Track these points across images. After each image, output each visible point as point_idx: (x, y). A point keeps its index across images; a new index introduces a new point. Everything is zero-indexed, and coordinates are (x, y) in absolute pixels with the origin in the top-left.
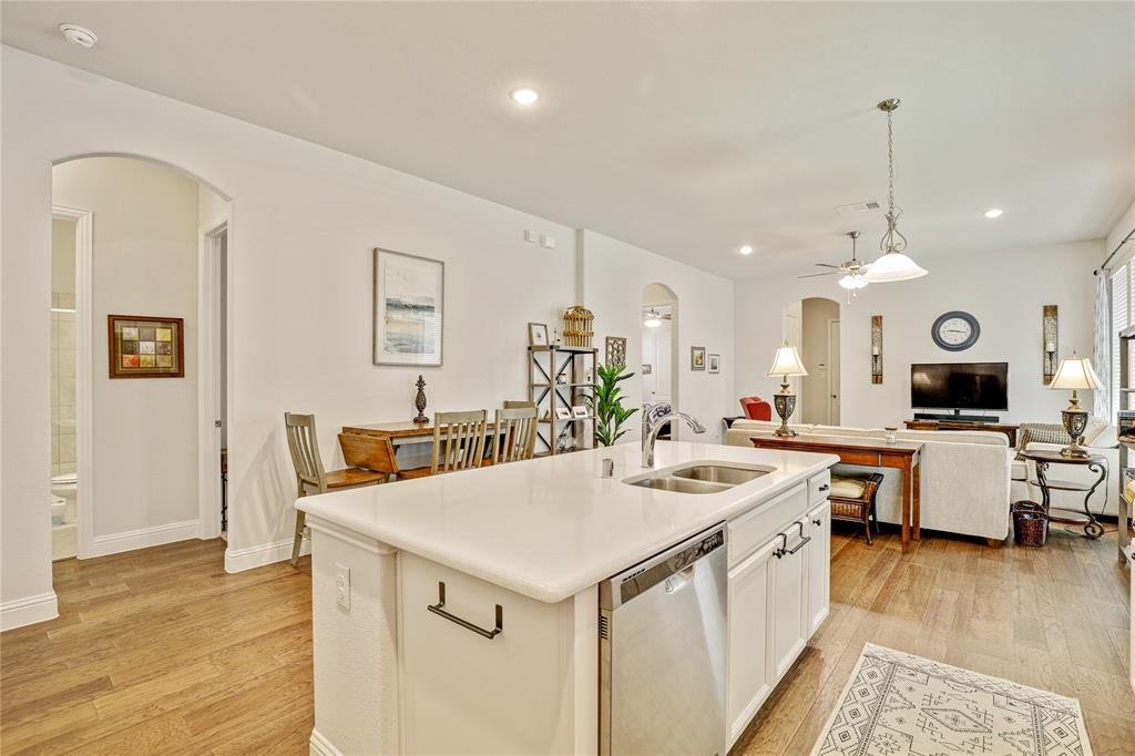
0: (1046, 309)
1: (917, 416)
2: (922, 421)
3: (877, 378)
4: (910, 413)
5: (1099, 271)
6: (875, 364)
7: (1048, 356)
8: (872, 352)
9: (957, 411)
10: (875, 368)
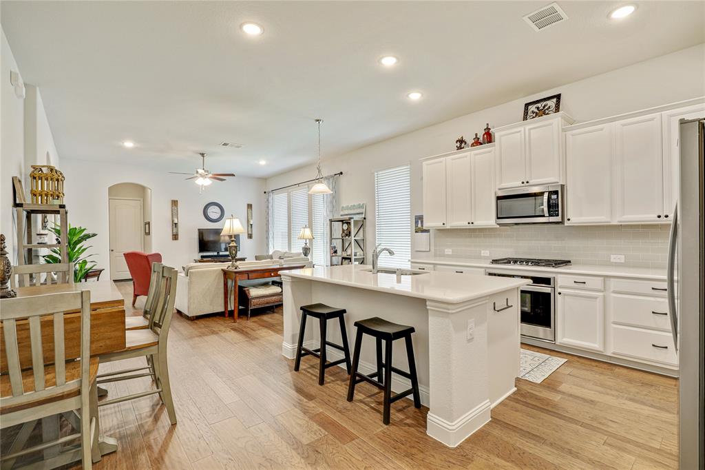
0: (248, 205)
1: (202, 257)
2: (205, 259)
3: (175, 237)
4: (198, 256)
5: (269, 192)
6: (175, 229)
7: (250, 226)
8: (173, 221)
9: (218, 253)
10: (175, 231)
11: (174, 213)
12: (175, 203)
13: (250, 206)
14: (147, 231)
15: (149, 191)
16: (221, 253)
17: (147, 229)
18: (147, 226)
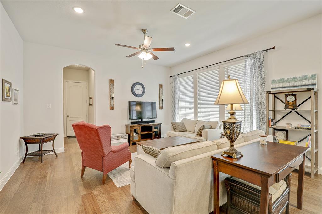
1: (132, 123)
3: (112, 108)
5: (175, 76)
6: (112, 101)
7: (161, 100)
8: (110, 95)
9: (142, 120)
10: (112, 103)
11: (112, 90)
12: (112, 82)
13: (161, 86)
14: (91, 103)
15: (93, 72)
16: (144, 120)
17: (91, 102)
18: (91, 100)
